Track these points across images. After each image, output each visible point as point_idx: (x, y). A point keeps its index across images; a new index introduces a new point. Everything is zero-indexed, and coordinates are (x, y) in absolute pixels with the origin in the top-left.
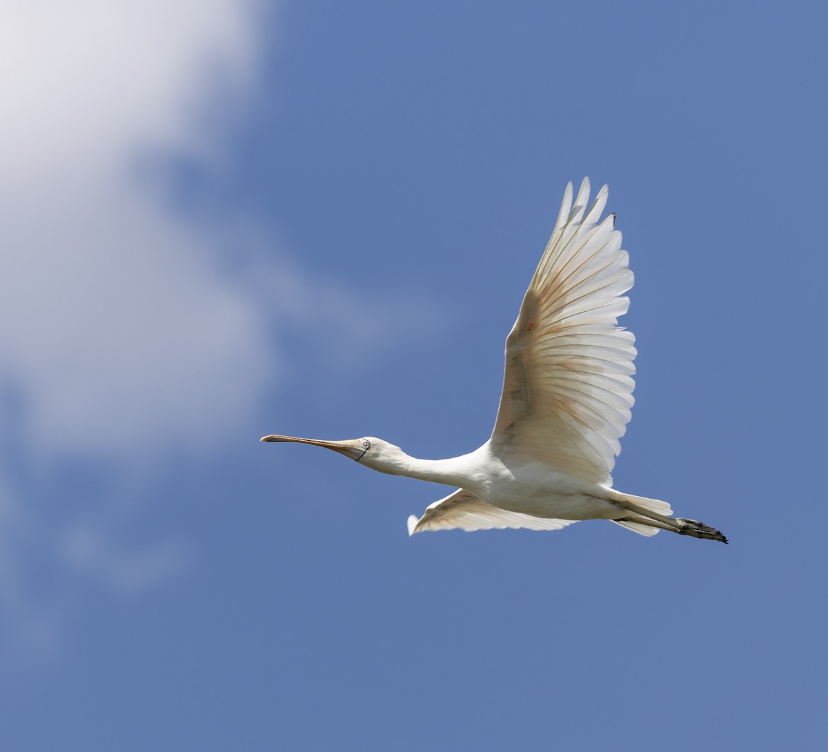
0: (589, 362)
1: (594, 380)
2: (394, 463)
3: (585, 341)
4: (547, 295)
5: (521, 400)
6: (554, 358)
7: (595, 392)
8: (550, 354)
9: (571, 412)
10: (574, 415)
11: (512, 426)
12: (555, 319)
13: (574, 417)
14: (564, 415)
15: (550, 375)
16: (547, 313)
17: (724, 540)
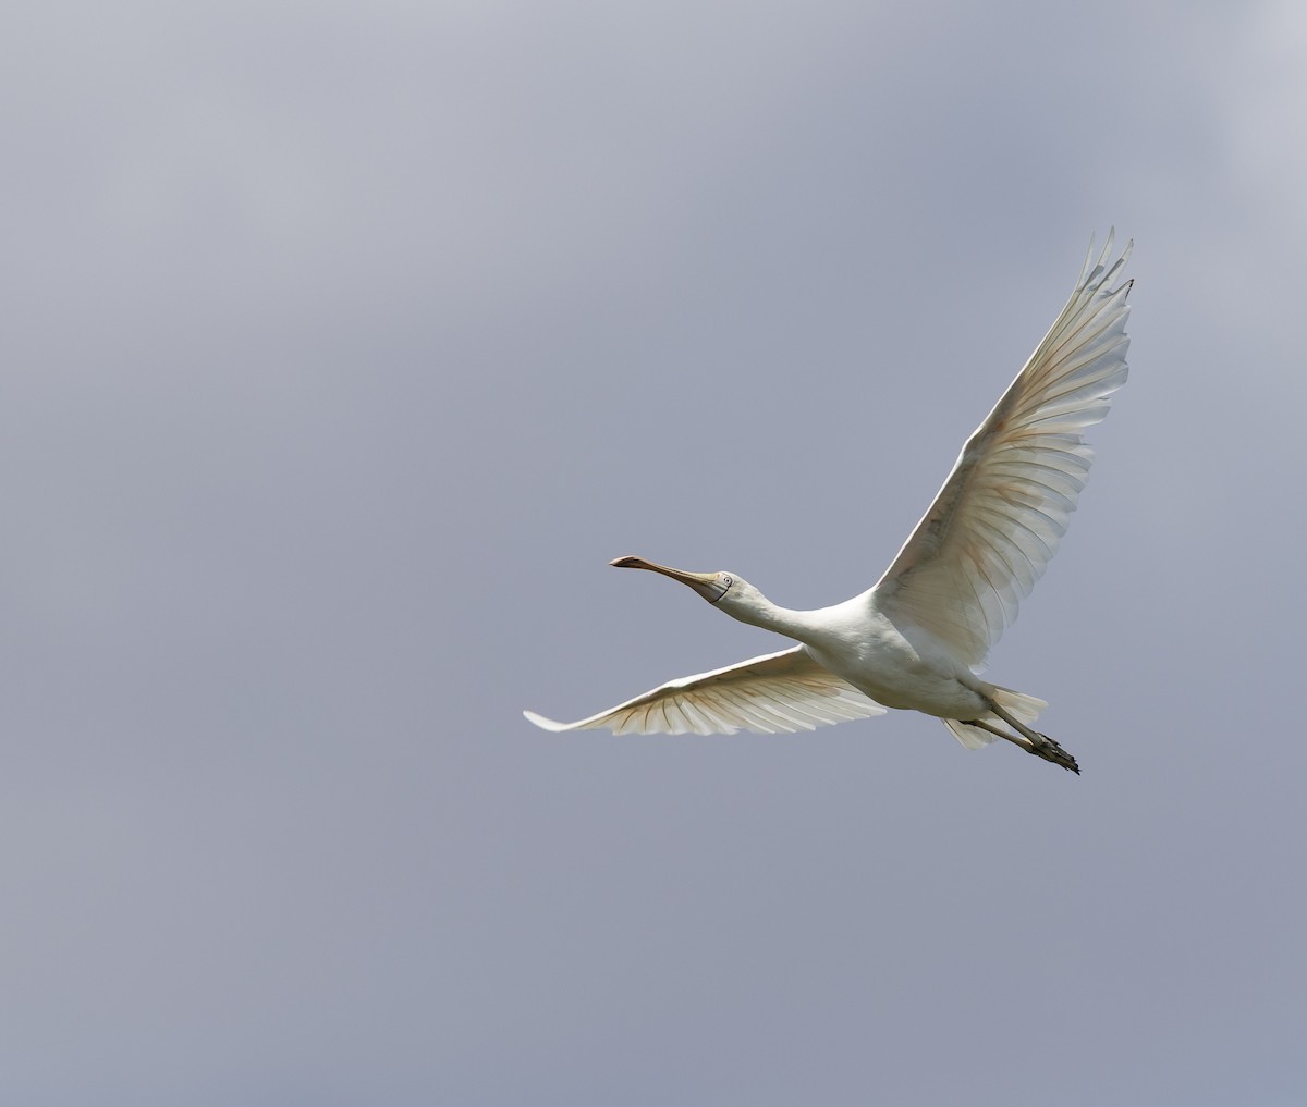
0: (1030, 490)
1: (1026, 516)
2: (757, 607)
3: (1039, 458)
4: (1031, 384)
5: (936, 534)
6: (996, 479)
7: (1018, 534)
8: (996, 472)
9: (978, 561)
10: (980, 564)
11: (907, 571)
12: (1022, 423)
13: (978, 566)
14: (968, 564)
15: (980, 503)
16: (1020, 411)
17: (1076, 770)
